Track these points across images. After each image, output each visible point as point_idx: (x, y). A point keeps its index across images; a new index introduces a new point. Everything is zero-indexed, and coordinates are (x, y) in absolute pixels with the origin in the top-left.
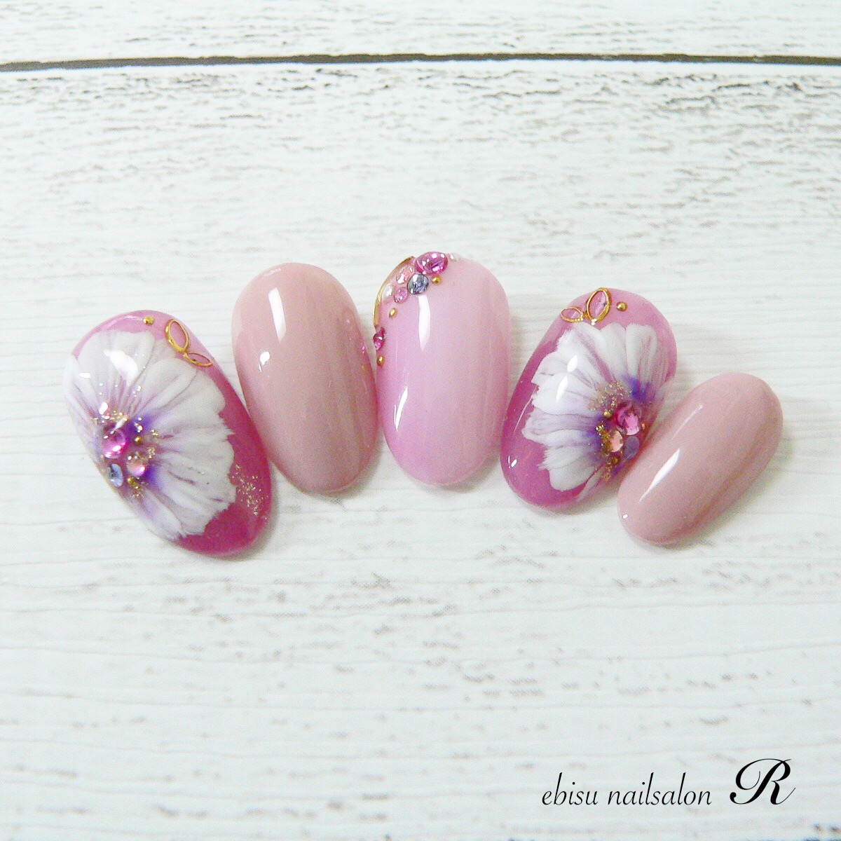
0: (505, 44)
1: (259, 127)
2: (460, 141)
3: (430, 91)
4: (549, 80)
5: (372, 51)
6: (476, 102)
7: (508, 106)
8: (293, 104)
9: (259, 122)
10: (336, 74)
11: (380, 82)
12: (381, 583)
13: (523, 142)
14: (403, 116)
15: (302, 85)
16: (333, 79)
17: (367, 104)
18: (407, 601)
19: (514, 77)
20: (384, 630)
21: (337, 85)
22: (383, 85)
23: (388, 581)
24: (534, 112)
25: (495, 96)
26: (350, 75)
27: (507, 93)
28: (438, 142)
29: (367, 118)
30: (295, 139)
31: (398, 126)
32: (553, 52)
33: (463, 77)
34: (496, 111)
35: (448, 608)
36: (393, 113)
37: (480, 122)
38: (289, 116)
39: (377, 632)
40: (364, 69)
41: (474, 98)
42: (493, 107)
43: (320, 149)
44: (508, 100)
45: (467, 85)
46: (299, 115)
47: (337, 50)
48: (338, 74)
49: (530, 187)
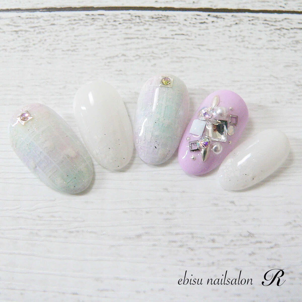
0: (281, 6)
1: (188, 39)
2: (267, 49)
3: (253, 26)
4: (299, 23)
5: (229, 7)
6: (272, 32)
7: (284, 34)
8: (200, 30)
9: (187, 37)
10: (216, 17)
11: (234, 21)
12: (251, 235)
13: (291, 50)
14: (244, 37)
15: (203, 21)
16: (215, 19)
17: (230, 31)
18: (260, 242)
19: (285, 21)
20: (252, 254)
21: (217, 22)
22: (235, 23)
23: (253, 234)
24: (294, 37)
25: (279, 29)
26: (221, 18)
27: (283, 28)
28: (259, 49)
29: (230, 37)
30: (202, 45)
31: (243, 41)
32: (299, 11)
33: (266, 20)
34: (280, 36)
35: (276, 245)
36: (240, 35)
37: (274, 41)
38: (199, 35)
39: (250, 255)
40: (227, 15)
41: (271, 30)
42: (279, 34)
43: (213, 50)
44: (284, 31)
45: (268, 24)
46: (203, 35)
47: (215, 6)
48: (217, 17)
49: (296, 70)
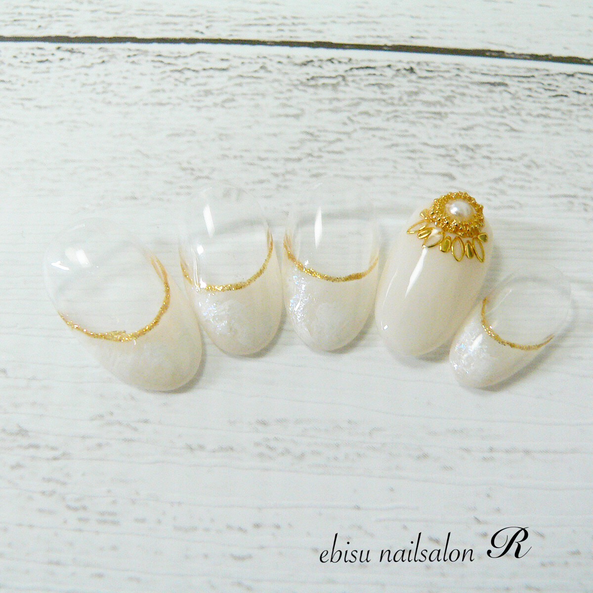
0: (197, 31)
1: (8, 89)
2: (146, 104)
3: (134, 66)
4: (222, 60)
5: (99, 34)
6: (164, 75)
7: (187, 79)
8: (34, 73)
9: (8, 86)
10: (69, 51)
11: (100, 58)
12: (22, 432)
13: (192, 107)
14: (110, 84)
15: (44, 58)
16: (67, 55)
17: (86, 74)
18: (37, 447)
19: (198, 56)
20: (18, 466)
21: (69, 60)
22: (101, 61)
23: (27, 431)
24: (205, 84)
25: (180, 71)
26: (80, 52)
27: (189, 69)
28: (129, 105)
29: (84, 85)
30: (30, 99)
31: (104, 92)
32: (230, 38)
33: (160, 56)
34: (178, 83)
35: (64, 454)
36: (103, 82)
37: (164, 91)
38: (30, 82)
40: (91, 48)
41: (165, 72)
42: (176, 80)
43: (45, 107)
44: (189, 74)
45: (162, 62)
46: (37, 82)
47: (74, 33)
48: (72, 51)
49: (189, 142)
